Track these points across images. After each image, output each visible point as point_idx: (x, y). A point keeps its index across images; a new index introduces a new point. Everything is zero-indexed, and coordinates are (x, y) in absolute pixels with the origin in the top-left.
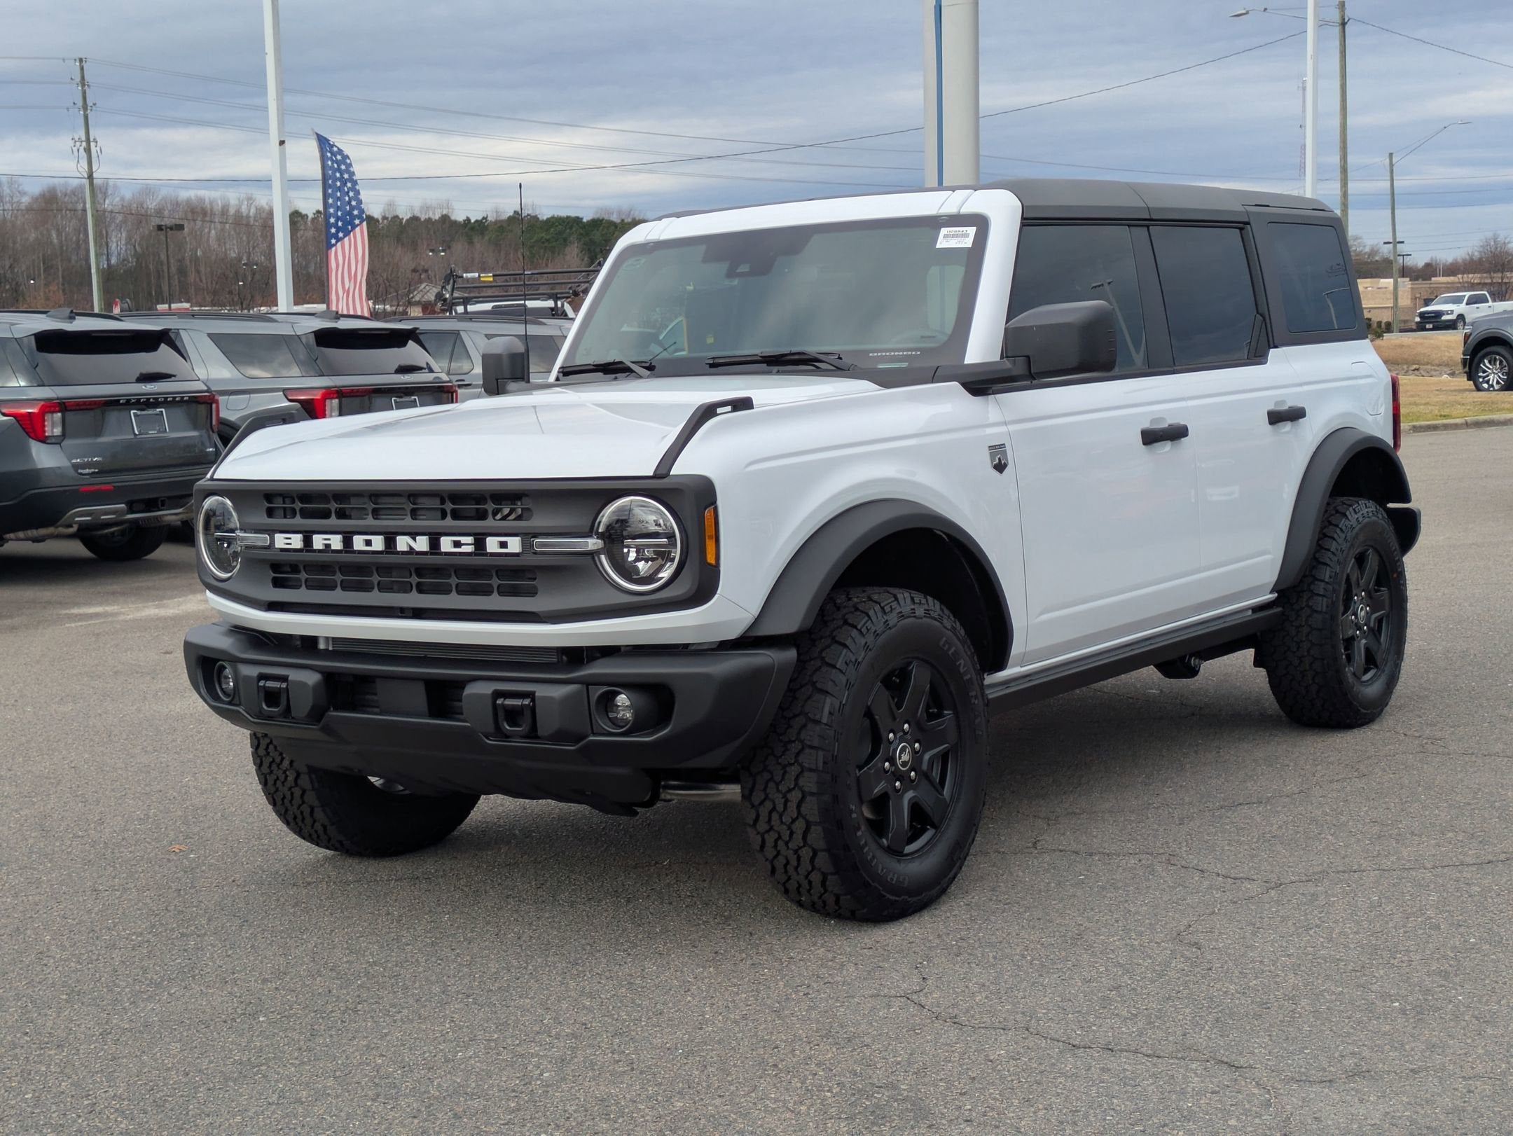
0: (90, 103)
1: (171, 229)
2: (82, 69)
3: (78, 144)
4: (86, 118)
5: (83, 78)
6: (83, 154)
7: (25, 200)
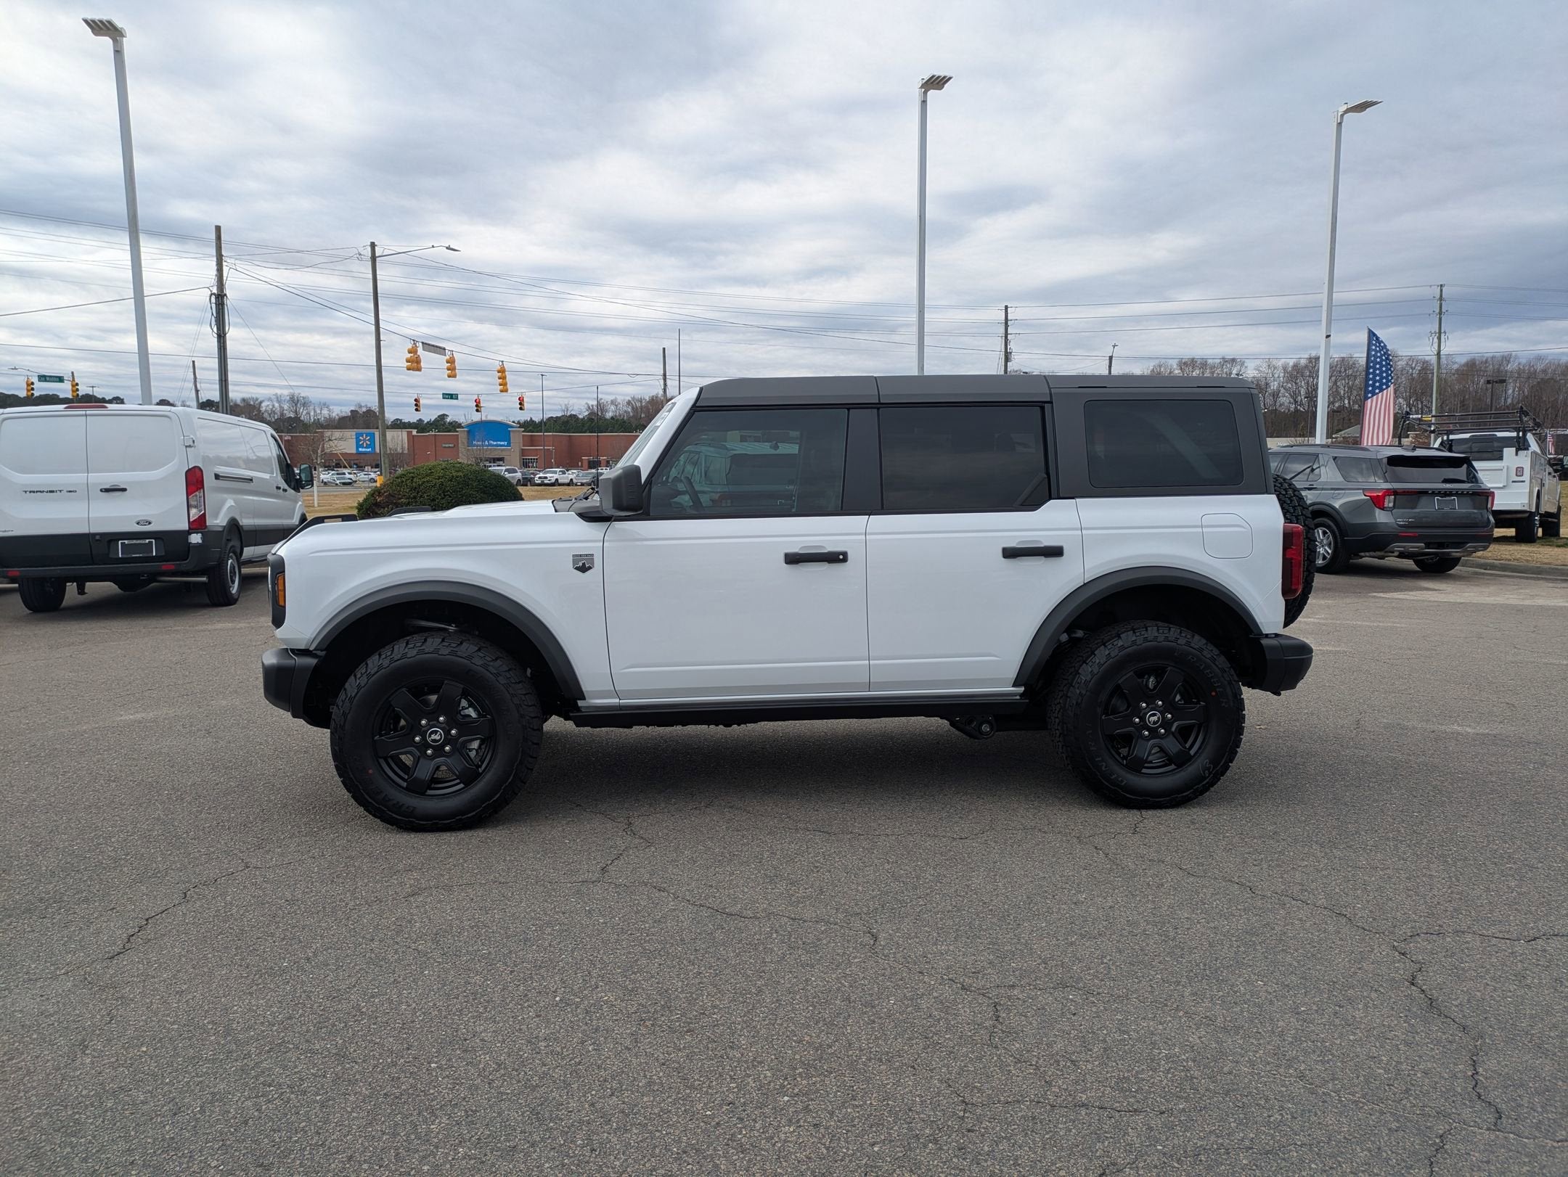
0: (1443, 310)
1: (1496, 382)
2: (1441, 291)
3: (1433, 335)
4: (1440, 319)
5: (1441, 295)
6: (1436, 340)
7: (1456, 367)
